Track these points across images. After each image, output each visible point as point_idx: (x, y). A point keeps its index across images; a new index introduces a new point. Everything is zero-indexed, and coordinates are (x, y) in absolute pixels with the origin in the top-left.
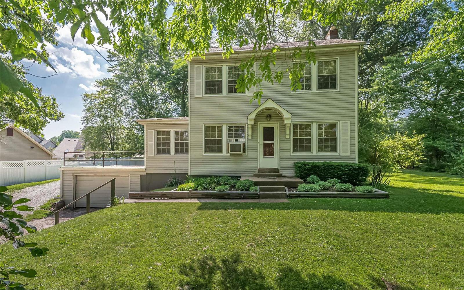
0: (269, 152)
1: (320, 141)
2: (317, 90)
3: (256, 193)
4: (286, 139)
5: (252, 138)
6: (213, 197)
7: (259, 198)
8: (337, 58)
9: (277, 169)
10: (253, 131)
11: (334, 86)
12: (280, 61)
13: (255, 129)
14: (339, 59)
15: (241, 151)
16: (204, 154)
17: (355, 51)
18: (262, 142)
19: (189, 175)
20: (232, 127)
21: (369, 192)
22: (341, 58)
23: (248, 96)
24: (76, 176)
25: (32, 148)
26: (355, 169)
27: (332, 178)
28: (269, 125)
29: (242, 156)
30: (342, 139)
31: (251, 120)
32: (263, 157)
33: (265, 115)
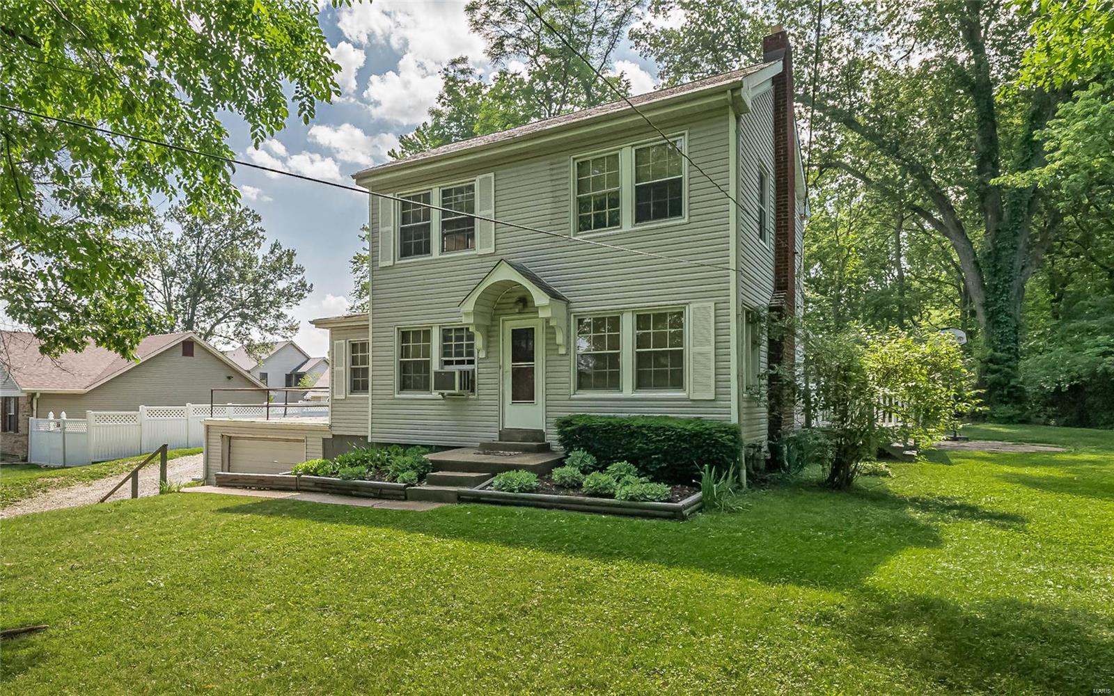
0: (523, 389)
1: (641, 359)
2: (633, 226)
3: (401, 486)
4: (559, 358)
5: (487, 357)
6: (330, 491)
7: (406, 499)
8: (683, 134)
9: (541, 431)
10: (491, 339)
11: (677, 211)
12: (548, 162)
13: (493, 334)
14: (686, 135)
15: (454, 389)
16: (396, 396)
17: (726, 107)
18: (509, 365)
19: (369, 440)
20: (450, 330)
21: (632, 499)
22: (692, 131)
23: (481, 256)
24: (230, 437)
25: (229, 378)
26: (681, 437)
27: (621, 460)
28: (523, 323)
29: (467, 399)
30: (694, 353)
31: (467, 314)
32: (511, 401)
33: (514, 300)
